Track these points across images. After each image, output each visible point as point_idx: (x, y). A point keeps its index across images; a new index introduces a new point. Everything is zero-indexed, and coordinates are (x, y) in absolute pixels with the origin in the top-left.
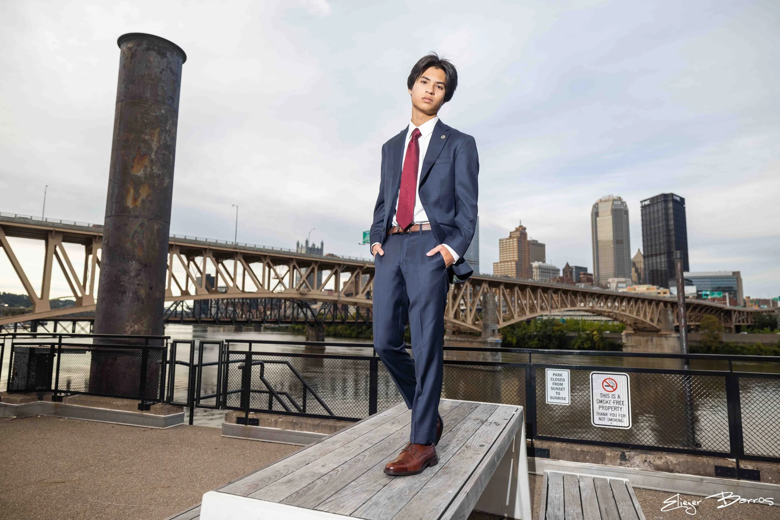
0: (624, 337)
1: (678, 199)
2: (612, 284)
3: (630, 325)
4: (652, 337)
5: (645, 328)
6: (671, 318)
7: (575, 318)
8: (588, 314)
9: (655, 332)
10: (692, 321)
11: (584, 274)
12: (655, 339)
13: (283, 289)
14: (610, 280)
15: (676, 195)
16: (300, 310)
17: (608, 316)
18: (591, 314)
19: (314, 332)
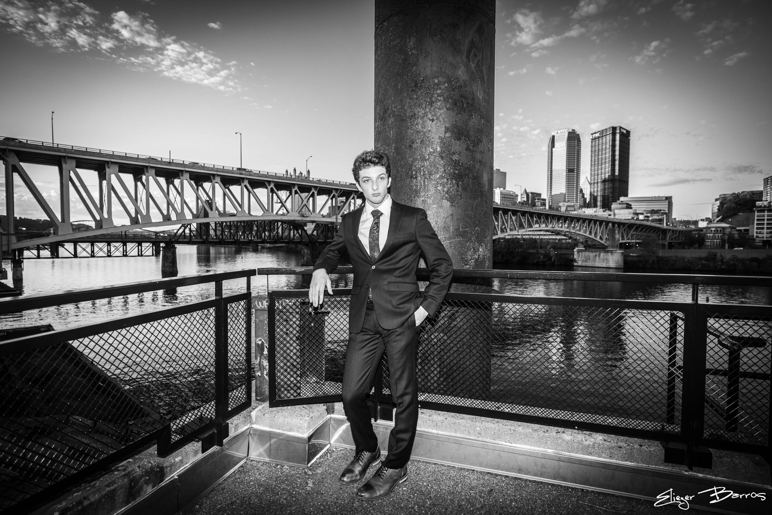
0: (576, 253)
1: (625, 132)
2: (562, 208)
3: (582, 243)
4: (600, 252)
5: (594, 245)
6: (617, 236)
7: (534, 237)
8: (548, 233)
9: (603, 248)
10: (634, 239)
11: (538, 199)
12: (602, 255)
13: (285, 211)
14: (561, 204)
15: (623, 128)
16: (296, 232)
17: (565, 235)
18: (550, 233)
19: (309, 251)
